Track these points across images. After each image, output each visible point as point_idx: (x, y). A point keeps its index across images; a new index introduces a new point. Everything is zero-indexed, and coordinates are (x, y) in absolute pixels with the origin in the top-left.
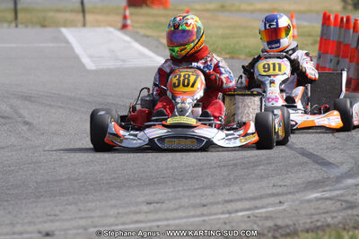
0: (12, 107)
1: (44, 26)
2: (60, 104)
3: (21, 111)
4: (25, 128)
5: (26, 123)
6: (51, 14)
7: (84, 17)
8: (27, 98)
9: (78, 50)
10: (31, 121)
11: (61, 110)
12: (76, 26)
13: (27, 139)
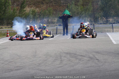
0: (93, 55)
1: (102, 32)
2: (106, 54)
3: (96, 56)
4: (97, 61)
5: (97, 59)
6: (104, 29)
7: (113, 29)
8: (97, 52)
9: (111, 39)
10: (98, 59)
11: (107, 56)
12: (110, 32)
13: (97, 64)
